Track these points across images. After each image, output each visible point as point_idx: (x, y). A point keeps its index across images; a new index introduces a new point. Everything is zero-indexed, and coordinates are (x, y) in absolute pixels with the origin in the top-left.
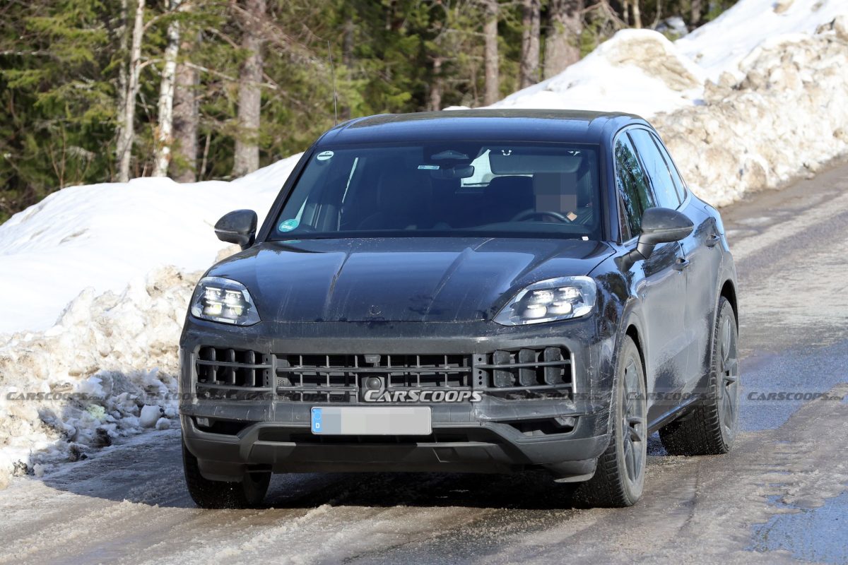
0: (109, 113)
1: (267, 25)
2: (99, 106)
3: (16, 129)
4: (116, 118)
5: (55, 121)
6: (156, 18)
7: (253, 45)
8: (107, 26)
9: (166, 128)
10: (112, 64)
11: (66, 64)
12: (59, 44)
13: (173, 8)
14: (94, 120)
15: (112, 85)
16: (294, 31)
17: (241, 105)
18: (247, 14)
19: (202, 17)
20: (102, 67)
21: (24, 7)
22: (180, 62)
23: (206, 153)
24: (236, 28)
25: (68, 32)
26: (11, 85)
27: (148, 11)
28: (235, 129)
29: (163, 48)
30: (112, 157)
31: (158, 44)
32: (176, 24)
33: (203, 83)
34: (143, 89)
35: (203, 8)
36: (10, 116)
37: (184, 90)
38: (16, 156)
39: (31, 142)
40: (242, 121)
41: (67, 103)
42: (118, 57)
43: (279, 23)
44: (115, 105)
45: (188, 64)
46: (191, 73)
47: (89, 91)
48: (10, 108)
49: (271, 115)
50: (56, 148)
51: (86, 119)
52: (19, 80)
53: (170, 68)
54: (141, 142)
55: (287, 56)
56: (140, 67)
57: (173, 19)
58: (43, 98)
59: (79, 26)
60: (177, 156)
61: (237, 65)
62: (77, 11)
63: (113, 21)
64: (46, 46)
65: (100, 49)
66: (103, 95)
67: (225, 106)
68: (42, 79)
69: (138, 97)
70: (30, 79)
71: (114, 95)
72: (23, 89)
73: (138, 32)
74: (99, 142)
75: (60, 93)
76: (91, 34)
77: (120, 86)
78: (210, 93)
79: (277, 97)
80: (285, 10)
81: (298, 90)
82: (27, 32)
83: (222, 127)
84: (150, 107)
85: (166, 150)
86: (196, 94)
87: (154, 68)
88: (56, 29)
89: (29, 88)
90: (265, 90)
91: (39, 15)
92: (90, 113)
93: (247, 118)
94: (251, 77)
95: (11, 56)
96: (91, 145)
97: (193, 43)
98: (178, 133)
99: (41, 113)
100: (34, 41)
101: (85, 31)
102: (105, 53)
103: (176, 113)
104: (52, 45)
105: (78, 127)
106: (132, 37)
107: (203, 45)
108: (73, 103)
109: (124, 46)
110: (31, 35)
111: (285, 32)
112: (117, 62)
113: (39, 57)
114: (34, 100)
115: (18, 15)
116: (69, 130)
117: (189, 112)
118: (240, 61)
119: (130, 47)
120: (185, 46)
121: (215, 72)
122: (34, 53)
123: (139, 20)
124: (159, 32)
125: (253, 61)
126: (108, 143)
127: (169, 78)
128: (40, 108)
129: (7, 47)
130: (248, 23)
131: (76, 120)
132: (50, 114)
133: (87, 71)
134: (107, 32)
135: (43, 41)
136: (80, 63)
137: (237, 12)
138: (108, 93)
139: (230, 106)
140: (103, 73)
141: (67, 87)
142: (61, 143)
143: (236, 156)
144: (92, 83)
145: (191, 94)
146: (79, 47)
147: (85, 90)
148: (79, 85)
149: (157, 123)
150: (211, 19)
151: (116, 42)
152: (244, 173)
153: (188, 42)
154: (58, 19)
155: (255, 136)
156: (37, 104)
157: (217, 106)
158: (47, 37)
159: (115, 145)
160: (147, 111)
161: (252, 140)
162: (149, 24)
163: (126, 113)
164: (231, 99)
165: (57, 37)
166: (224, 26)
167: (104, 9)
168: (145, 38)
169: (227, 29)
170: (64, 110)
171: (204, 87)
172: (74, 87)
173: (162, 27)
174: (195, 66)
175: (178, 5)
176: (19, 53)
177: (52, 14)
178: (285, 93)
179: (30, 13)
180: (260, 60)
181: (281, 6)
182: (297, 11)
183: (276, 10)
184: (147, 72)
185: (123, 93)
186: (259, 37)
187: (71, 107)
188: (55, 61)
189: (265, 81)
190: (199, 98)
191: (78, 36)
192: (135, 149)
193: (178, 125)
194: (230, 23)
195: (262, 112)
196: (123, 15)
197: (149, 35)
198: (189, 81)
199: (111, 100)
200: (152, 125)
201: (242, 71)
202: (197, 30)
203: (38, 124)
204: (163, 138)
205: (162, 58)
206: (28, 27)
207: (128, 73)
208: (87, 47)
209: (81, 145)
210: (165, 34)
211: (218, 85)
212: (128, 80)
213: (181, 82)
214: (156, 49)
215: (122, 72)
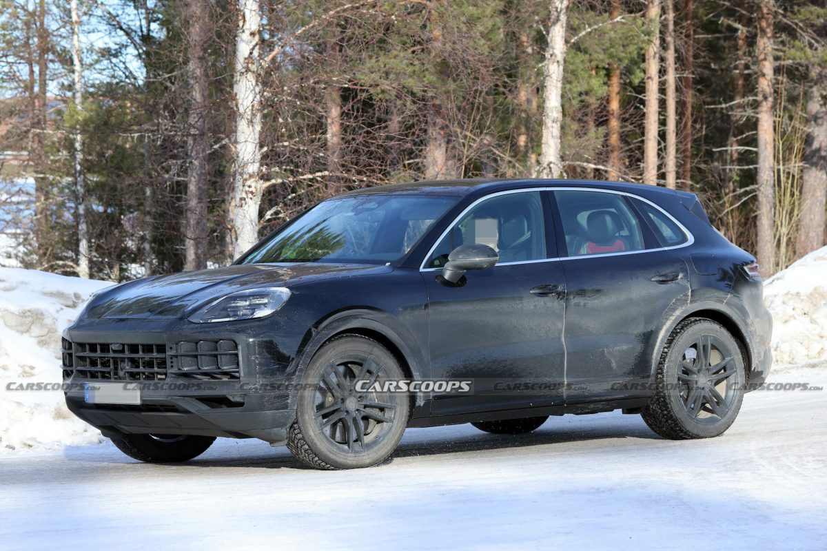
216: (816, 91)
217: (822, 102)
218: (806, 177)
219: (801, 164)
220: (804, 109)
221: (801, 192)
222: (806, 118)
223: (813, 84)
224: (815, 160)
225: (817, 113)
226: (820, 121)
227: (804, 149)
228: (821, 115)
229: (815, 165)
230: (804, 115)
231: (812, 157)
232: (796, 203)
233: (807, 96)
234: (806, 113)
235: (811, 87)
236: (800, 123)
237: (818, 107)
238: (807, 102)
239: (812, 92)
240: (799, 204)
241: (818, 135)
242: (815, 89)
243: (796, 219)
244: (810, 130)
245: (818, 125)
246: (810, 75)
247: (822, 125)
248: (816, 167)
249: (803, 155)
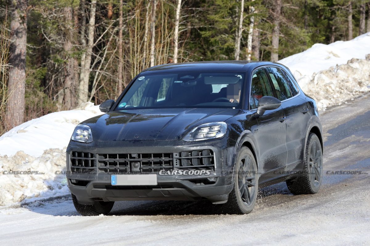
0: (232, 44)
1: (281, 17)
2: (229, 42)
3: (204, 50)
4: (234, 46)
5: (216, 47)
6: (247, 15)
7: (276, 23)
8: (232, 18)
9: (250, 49)
10: (233, 29)
11: (219, 29)
12: (217, 23)
13: (252, 12)
14: (228, 46)
15: (234, 36)
16: (289, 19)
17: (273, 41)
18: (275, 14)
19: (261, 15)
20: (230, 30)
21: (207, 13)
22: (254, 28)
23: (262, 57)
24: (271, 18)
25: (220, 20)
26: (203, 36)
27: (244, 13)
28: (271, 49)
29: (249, 24)
30: (233, 58)
31: (247, 23)
32: (253, 17)
33: (261, 35)
34: (243, 37)
35: (261, 12)
36: (202, 46)
37: (256, 37)
38: (204, 58)
39: (209, 54)
40: (273, 46)
41: (220, 42)
42: (235, 27)
43: (285, 16)
44: (234, 42)
45: (257, 29)
46: (257, 32)
47: (226, 38)
48: (203, 43)
49: (282, 44)
50: (216, 55)
51: (225, 46)
52: (205, 35)
53: (251, 30)
54: (242, 53)
55: (287, 26)
56: (242, 30)
57: (252, 15)
58: (212, 40)
59: (223, 18)
60: (253, 57)
61: (272, 29)
62: (223, 13)
63: (234, 16)
64: (213, 24)
65: (230, 25)
66: (231, 39)
67: (268, 42)
68: (212, 34)
69: (241, 39)
70: (208, 34)
71: (234, 39)
72: (206, 37)
73: (241, 20)
74: (229, 53)
75: (217, 38)
76: (227, 20)
77: (236, 36)
78: (263, 38)
79: (284, 39)
80: (286, 12)
81: (290, 37)
82: (208, 20)
83: (267, 48)
84: (245, 42)
85: (250, 55)
86: (259, 38)
87: (246, 30)
88: (217, 19)
89: (208, 37)
90: (280, 37)
91: (211, 15)
92: (227, 44)
93: (275, 45)
94: (276, 33)
95: (202, 27)
96: (227, 54)
97: (258, 23)
98: (254, 50)
99: (211, 44)
100: (210, 23)
101: (225, 20)
102: (231, 26)
103: (253, 44)
104: (215, 24)
105: (223, 49)
106: (239, 21)
107: (262, 23)
108: (221, 41)
109: (237, 24)
110: (209, 21)
111: (286, 19)
112: (235, 29)
113: (211, 27)
114: (210, 40)
115: (205, 15)
116: (220, 49)
117: (257, 44)
118: (273, 28)
119: (239, 24)
120: (256, 24)
121: (265, 32)
122: (210, 26)
123: (242, 16)
124: (248, 19)
125: (276, 28)
126: (232, 53)
127: (251, 33)
128: (211, 43)
129: (202, 25)
130: (275, 16)
131: (222, 47)
132: (214, 45)
133: (226, 32)
134: (232, 19)
135: (212, 23)
136: (223, 30)
137: (272, 13)
138: (232, 38)
139: (269, 42)
140: (230, 32)
141: (220, 37)
142: (218, 54)
143: (271, 57)
144: (227, 35)
145: (257, 38)
146: (223, 24)
147: (225, 37)
148: (223, 36)
149: (247, 47)
150: (264, 15)
151: (235, 23)
153: (257, 22)
154: (217, 16)
155: (277, 51)
156: (210, 42)
157: (265, 42)
158: (213, 21)
159: (234, 54)
160: (244, 43)
161: (276, 52)
162: (245, 17)
163: (238, 44)
164: (270, 39)
165: (217, 21)
166: (268, 17)
167: (231, 13)
168: (243, 22)
169: (269, 18)
170: (219, 44)
171: (261, 36)
172: (222, 36)
173: (249, 18)
174: (259, 30)
175: (254, 11)
176: (205, 27)
177: (215, 14)
178: (286, 38)
179: (209, 14)
180: (279, 27)
181: (285, 11)
182: (290, 13)
183: (284, 12)
184: (244, 32)
185: (237, 38)
186: (278, 21)
187: (221, 43)
188: (216, 29)
189: (280, 34)
190: (260, 39)
191: (223, 21)
192: (240, 55)
193: (253, 48)
194: (269, 16)
195: (279, 43)
196: (237, 15)
197: (245, 20)
198: (257, 34)
199: (233, 40)
200: (246, 48)
201: (273, 31)
202: (259, 19)
203: (211, 48)
204: (249, 52)
205: (249, 27)
206: (208, 19)
207: (238, 32)
208: (226, 24)
209: (224, 54)
210: (249, 20)
211: (266, 35)
212: (238, 34)
213: (255, 35)
214: (247, 25)
215: (236, 32)
216: (17, 14)
217: (21, 21)
218: (11, 74)
219: (7, 65)
220: (9, 26)
221: (7, 84)
222: (10, 32)
223: (14, 8)
224: (17, 62)
225: (18, 29)
226: (20, 35)
227: (9, 54)
228: (21, 30)
229: (17, 65)
230: (9, 30)
231: (15, 60)
232: (4, 93)
233: (11, 17)
234: (10, 29)
235: (13, 11)
236: (6, 35)
237: (19, 24)
238: (10, 21)
239: (14, 14)
240: (6, 93)
241: (19, 45)
242: (16, 12)
243: (4, 104)
244: (13, 41)
245: (18, 37)
246: (12, 2)
247: (22, 37)
248: (18, 67)
249: (8, 58)
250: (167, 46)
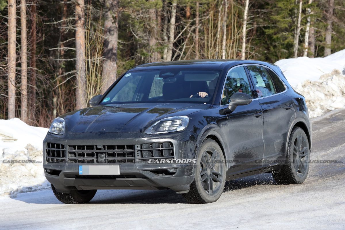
0: (292, 40)
1: (333, 17)
2: (289, 39)
3: (268, 45)
4: (294, 42)
5: (278, 43)
6: (304, 16)
7: (329, 22)
8: (292, 18)
9: (306, 44)
10: (293, 28)
11: (281, 28)
12: (279, 23)
13: (309, 13)
14: (288, 42)
15: (293, 34)
16: (340, 19)
17: (326, 38)
18: (328, 14)
19: (316, 15)
20: (290, 28)
21: (270, 14)
22: (310, 27)
23: (317, 51)
24: (325, 18)
25: (281, 20)
26: (267, 33)
27: (302, 14)
28: (325, 44)
29: (306, 23)
30: (292, 52)
31: (304, 22)
32: (310, 17)
33: (316, 32)
34: (301, 34)
35: (316, 13)
36: (266, 42)
37: (311, 34)
38: (268, 52)
39: (272, 48)
40: (327, 42)
41: (281, 38)
42: (294, 26)
43: (336, 17)
44: (293, 38)
45: (313, 28)
46: (313, 30)
47: (287, 35)
48: (266, 40)
49: (334, 40)
50: (278, 49)
51: (286, 42)
52: (269, 32)
53: (308, 29)
54: (300, 48)
55: (338, 25)
56: (300, 28)
57: (308, 16)
58: (275, 37)
59: (284, 18)
60: (309, 51)
61: (325, 28)
62: (284, 14)
63: (293, 17)
64: (276, 23)
65: (290, 24)
66: (290, 36)
67: (322, 38)
68: (275, 32)
69: (299, 36)
70: (272, 32)
71: (293, 36)
72: (270, 35)
73: (300, 19)
74: (289, 48)
75: (279, 35)
76: (287, 20)
77: (295, 33)
78: (318, 35)
79: (336, 36)
80: (338, 13)
81: (341, 34)
82: (271, 20)
83: (321, 44)
84: (303, 39)
85: (307, 50)
86: (314, 35)
87: (304, 29)
88: (278, 19)
89: (271, 34)
90: (332, 34)
91: (274, 15)
92: (287, 41)
93: (328, 41)
94: (329, 31)
95: (266, 26)
96: (287, 49)
97: (314, 22)
98: (310, 46)
99: (274, 41)
100: (273, 22)
101: (286, 19)
102: (291, 25)
103: (309, 40)
104: (277, 23)
105: (284, 44)
106: (298, 21)
107: (317, 23)
108: (283, 38)
109: (296, 23)
110: (272, 21)
111: (338, 19)
112: (294, 27)
113: (274, 26)
114: (272, 37)
115: (268, 15)
116: (281, 45)
117: (313, 40)
118: (326, 27)
119: (297, 23)
120: (312, 23)
121: (320, 30)
122: (273, 25)
123: (300, 16)
124: (305, 19)
125: (329, 27)
126: (291, 48)
127: (307, 31)
128: (274, 39)
129: (266, 24)
130: (328, 17)
131: (283, 43)
132: (277, 41)
133: (286, 30)
134: (291, 20)
135: (275, 22)
136: (284, 28)
137: (325, 14)
138: (292, 35)
139: (323, 38)
140: (290, 30)
141: (281, 34)
142: (279, 48)
143: (325, 51)
144: (287, 33)
145: (313, 35)
146: (284, 24)
147: (286, 35)
148: (284, 33)
149: (304, 43)
150: (319, 16)
151: (294, 22)
152: (327, 56)
153: (313, 22)
154: (279, 16)
155: (330, 46)
156: (273, 38)
157: (320, 38)
158: (276, 21)
159: (293, 49)
160: (302, 40)
161: (329, 47)
162: (302, 17)
163: (296, 40)
164: (324, 37)
165: (278, 21)
166: (322, 18)
167: (291, 14)
168: (301, 21)
169: (323, 18)
170: (280, 40)
171: (316, 34)
172: (283, 34)
173: (306, 18)
174: (314, 28)
175: (310, 13)
176: (269, 25)
177: (277, 15)
178: (338, 35)
179: (272, 15)
180: (331, 26)
181: (337, 12)
182: (341, 14)
183: (335, 13)
184: (302, 30)
185: (295, 35)
186: (331, 20)
187: (282, 39)
188: (278, 27)
189: (332, 32)
190: (315, 36)
191: (284, 21)
192: (299, 50)
193: (310, 44)
194: (323, 17)
195: (332, 40)
196: (296, 15)
197: (303, 20)
198: (313, 32)
199: (292, 37)
200: (303, 43)
201: (326, 29)
202: (315, 19)
203: (274, 44)
204: (306, 47)
205: (306, 26)
206: (271, 19)
207: (297, 30)
208: (286, 24)
209: (284, 49)
210: (306, 20)
211: (320, 33)
212: (297, 32)
213: (311, 32)
214: (304, 24)
215: (295, 30)
216: (109, 14)
217: (113, 21)
218: (104, 65)
219: (101, 58)
220: (103, 25)
221: (101, 74)
222: (104, 30)
223: (107, 10)
224: (110, 55)
225: (111, 27)
226: (112, 32)
227: (103, 49)
228: (113, 29)
229: (110, 58)
230: (103, 28)
231: (108, 54)
232: (99, 81)
233: (104, 17)
234: (104, 27)
235: (107, 12)
236: (100, 33)
237: (111, 23)
238: (104, 21)
239: (107, 15)
240: (101, 82)
241: (111, 41)
242: (109, 13)
243: (99, 90)
244: (106, 38)
245: (111, 34)
246: (106, 5)
247: (113, 34)
248: (110, 59)
249: (102, 52)
250: (236, 42)
